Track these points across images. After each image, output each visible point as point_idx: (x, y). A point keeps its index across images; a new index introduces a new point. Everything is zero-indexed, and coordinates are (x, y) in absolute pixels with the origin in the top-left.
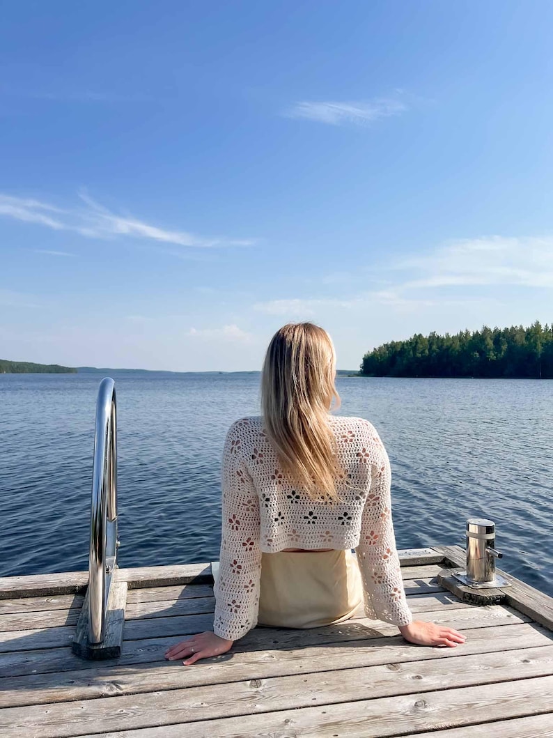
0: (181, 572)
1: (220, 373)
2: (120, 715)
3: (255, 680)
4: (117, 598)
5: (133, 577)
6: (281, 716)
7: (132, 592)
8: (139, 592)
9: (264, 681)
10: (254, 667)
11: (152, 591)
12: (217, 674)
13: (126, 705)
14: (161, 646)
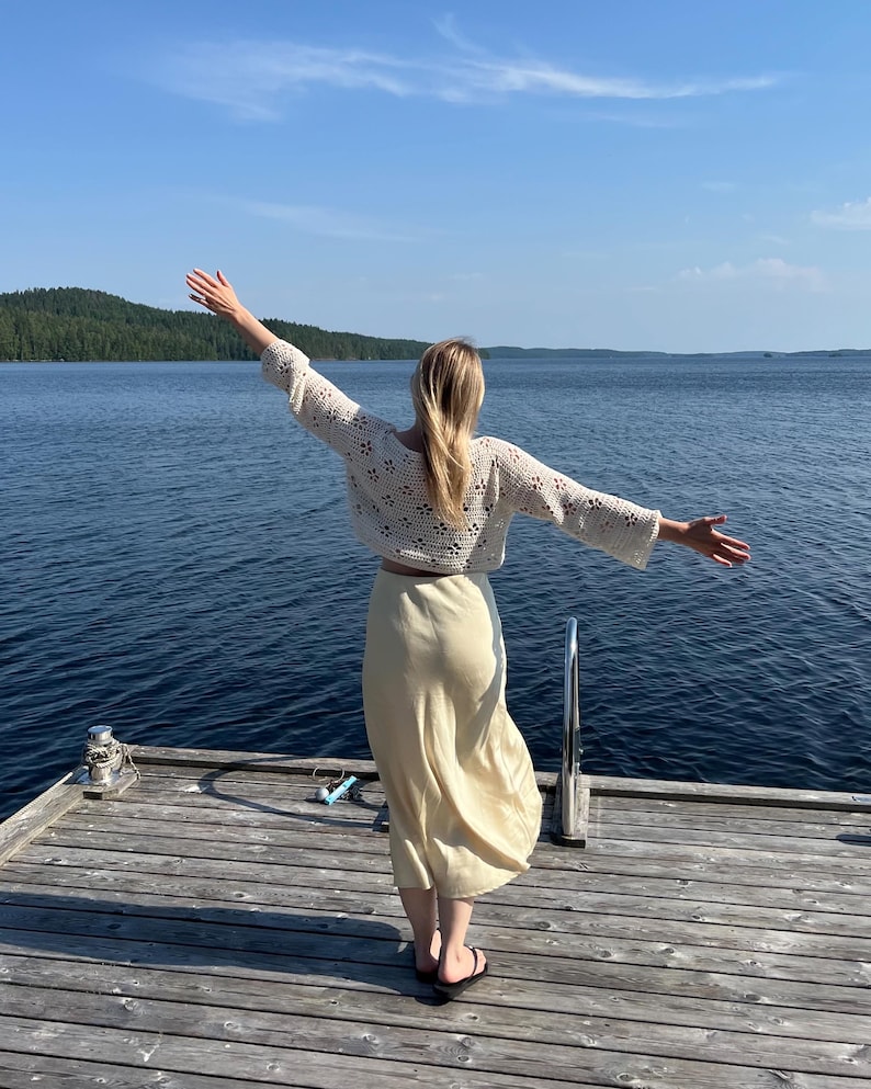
0: (639, 786)
1: (767, 355)
2: (587, 883)
3: (684, 881)
4: (582, 801)
5: (595, 785)
6: (696, 904)
7: (595, 798)
8: (600, 799)
9: (690, 882)
10: (684, 872)
11: (611, 800)
12: (655, 871)
13: (590, 878)
14: (616, 845)
